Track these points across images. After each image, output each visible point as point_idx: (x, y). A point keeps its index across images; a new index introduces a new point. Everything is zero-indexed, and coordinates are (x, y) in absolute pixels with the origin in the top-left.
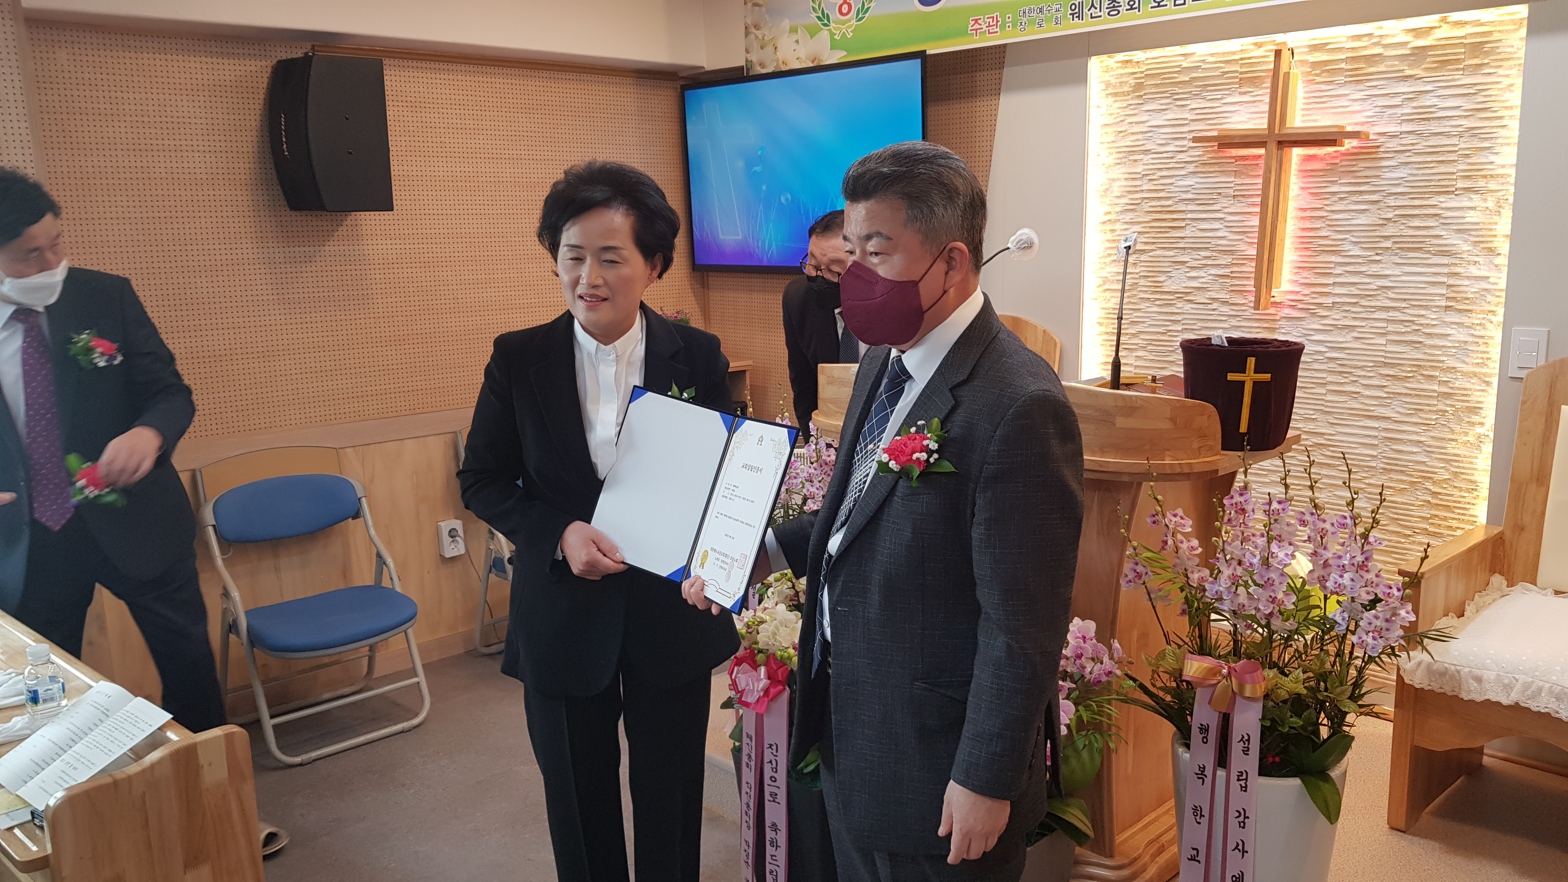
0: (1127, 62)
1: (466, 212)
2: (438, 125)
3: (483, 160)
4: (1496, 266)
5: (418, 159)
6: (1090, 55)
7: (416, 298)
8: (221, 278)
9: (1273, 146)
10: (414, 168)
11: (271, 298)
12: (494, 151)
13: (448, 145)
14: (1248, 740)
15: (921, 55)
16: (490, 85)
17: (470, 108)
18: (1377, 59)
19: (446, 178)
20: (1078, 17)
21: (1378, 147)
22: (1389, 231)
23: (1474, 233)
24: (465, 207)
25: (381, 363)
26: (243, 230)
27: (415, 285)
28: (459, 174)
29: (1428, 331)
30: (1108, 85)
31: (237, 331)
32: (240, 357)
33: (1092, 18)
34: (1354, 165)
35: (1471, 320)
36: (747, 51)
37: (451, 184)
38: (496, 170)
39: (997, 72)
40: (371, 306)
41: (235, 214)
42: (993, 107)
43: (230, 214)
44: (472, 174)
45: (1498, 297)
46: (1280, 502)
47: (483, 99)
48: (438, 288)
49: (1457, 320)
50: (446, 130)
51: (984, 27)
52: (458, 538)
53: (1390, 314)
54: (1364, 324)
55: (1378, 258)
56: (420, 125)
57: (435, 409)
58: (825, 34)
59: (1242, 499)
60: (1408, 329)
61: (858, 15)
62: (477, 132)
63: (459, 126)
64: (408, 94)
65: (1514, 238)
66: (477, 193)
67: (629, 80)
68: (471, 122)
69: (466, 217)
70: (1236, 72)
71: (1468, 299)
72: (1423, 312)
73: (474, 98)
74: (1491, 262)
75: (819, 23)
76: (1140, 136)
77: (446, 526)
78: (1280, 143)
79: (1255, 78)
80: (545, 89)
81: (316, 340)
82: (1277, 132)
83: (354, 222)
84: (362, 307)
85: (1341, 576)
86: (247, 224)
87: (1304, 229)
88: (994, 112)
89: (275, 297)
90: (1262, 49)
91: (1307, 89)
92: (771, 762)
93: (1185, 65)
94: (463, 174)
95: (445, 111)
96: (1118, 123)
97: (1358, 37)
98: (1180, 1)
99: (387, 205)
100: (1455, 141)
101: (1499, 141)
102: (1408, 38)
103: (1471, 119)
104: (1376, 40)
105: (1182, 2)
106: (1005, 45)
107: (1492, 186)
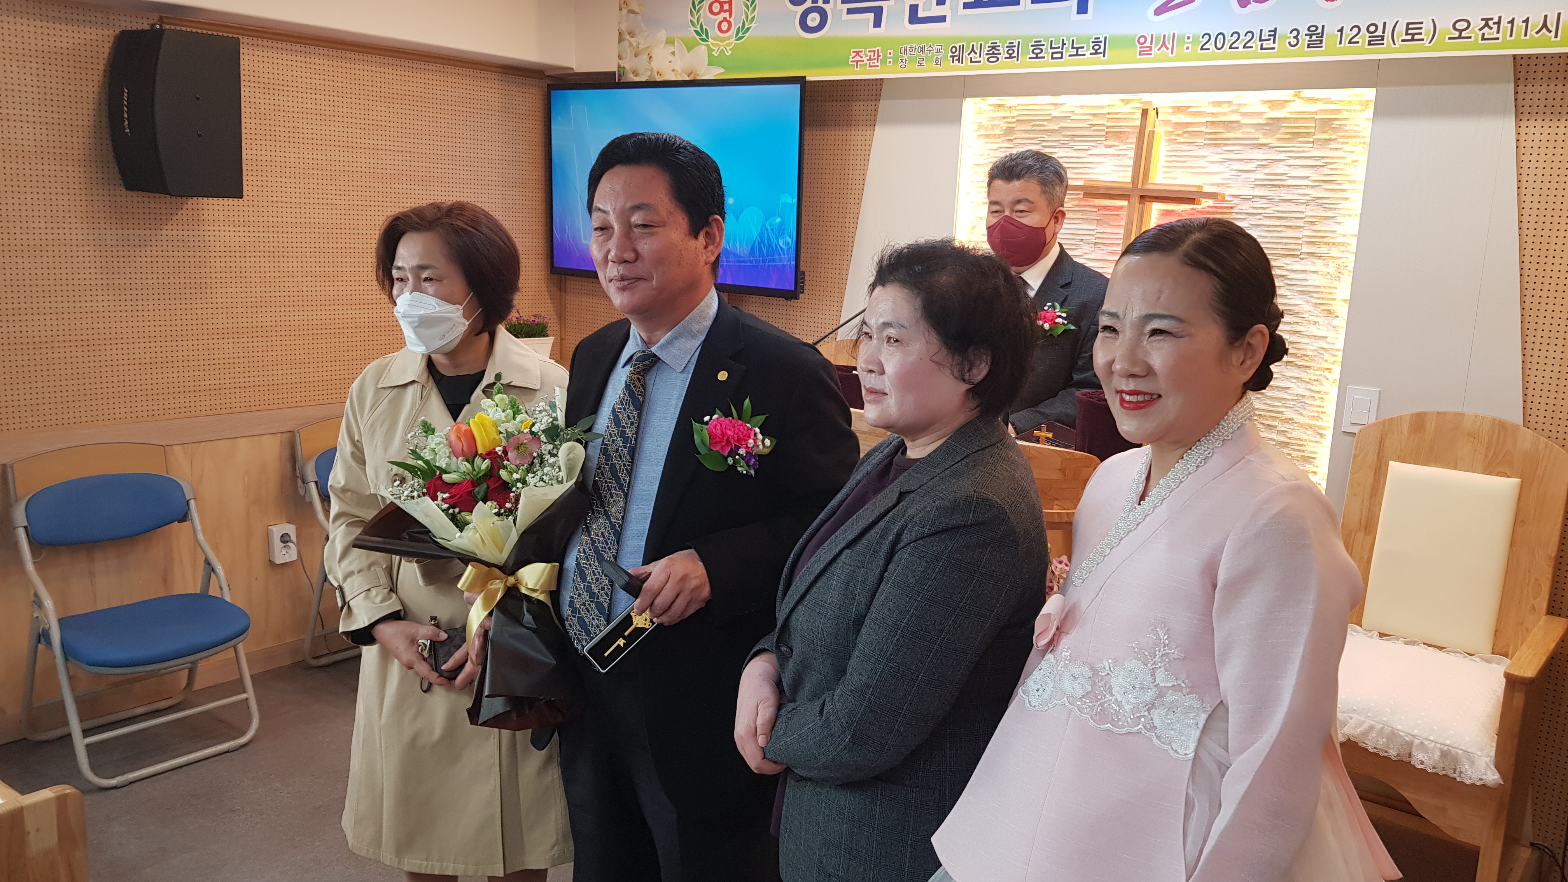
0: (999, 106)
1: (316, 201)
2: (291, 109)
3: (337, 148)
4: (1334, 327)
5: (268, 143)
6: (965, 96)
7: (258, 289)
9: (1136, 200)
10: (264, 153)
12: (350, 140)
13: (301, 131)
15: (800, 80)
16: (349, 71)
17: (327, 93)
19: (297, 165)
20: (958, 60)
21: (1232, 208)
23: (1316, 295)
24: (316, 196)
25: (216, 356)
27: (258, 275)
28: (311, 161)
30: (980, 126)
33: (971, 62)
35: (1309, 376)
36: (620, 57)
37: (302, 171)
38: (351, 159)
39: (873, 103)
40: (209, 295)
42: (868, 137)
44: (324, 163)
45: (1335, 356)
47: (340, 85)
48: (282, 279)
49: (1296, 375)
50: (301, 116)
51: (865, 59)
52: (289, 544)
56: (272, 108)
57: (272, 406)
58: (703, 48)
61: (738, 33)
62: (332, 118)
63: (314, 111)
64: (262, 75)
65: (1352, 302)
66: (329, 182)
67: (494, 75)
68: (327, 108)
71: (1307, 356)
73: (332, 84)
74: (1330, 323)
75: (697, 37)
77: (277, 530)
78: (1142, 197)
79: (1121, 132)
80: (407, 79)
81: (147, 329)
82: (1140, 187)
83: (195, 207)
88: (868, 142)
89: (105, 282)
91: (1169, 148)
93: (1055, 114)
94: (315, 162)
95: (300, 95)
97: (1219, 104)
98: (1057, 55)
99: (236, 192)
100: (1302, 208)
101: (1342, 212)
102: (1264, 108)
103: (1318, 189)
104: (1235, 108)
105: (1059, 55)
106: (884, 79)
107: (1333, 253)
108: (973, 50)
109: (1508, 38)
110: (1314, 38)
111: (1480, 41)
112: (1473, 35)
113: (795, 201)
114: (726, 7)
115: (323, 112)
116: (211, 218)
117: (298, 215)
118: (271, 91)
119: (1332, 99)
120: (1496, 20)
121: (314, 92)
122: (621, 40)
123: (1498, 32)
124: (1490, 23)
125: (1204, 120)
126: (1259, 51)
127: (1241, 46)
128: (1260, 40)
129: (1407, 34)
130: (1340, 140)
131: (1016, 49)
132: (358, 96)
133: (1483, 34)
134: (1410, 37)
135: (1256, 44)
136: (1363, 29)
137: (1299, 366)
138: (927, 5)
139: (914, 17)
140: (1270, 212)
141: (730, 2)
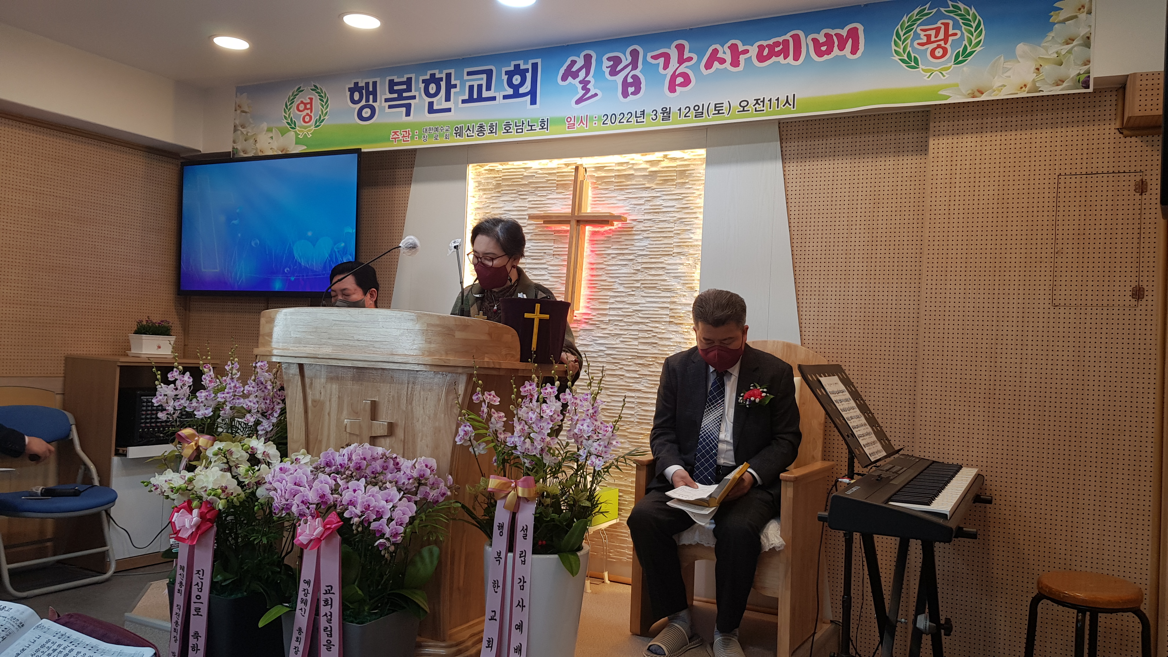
0: (492, 170)
6: (468, 163)
9: (574, 223)
14: (527, 529)
15: (358, 151)
18: (632, 177)
20: (459, 135)
21: (632, 228)
22: (639, 277)
29: (660, 336)
30: (480, 183)
33: (468, 136)
34: (619, 238)
35: (682, 330)
39: (410, 170)
42: (406, 192)
46: (551, 388)
49: (675, 330)
51: (400, 137)
53: (639, 326)
54: (626, 333)
55: (633, 293)
58: (292, 133)
60: (649, 335)
61: (316, 123)
67: (141, 154)
70: (555, 180)
71: (679, 317)
72: (657, 325)
75: (288, 126)
78: (578, 221)
79: (564, 184)
82: (576, 215)
85: (582, 425)
87: (592, 276)
88: (406, 195)
90: (569, 167)
91: (594, 193)
92: (198, 584)
93: (525, 174)
96: (485, 207)
97: (622, 164)
100: (672, 225)
101: (694, 226)
102: (647, 166)
103: (680, 213)
104: (631, 166)
105: (521, 130)
106: (415, 150)
107: (691, 251)
108: (468, 129)
109: (769, 110)
110: (665, 114)
111: (755, 112)
112: (750, 109)
113: (354, 231)
114: (308, 106)
119: (686, 158)
120: (762, 100)
122: (235, 130)
123: (763, 106)
124: (759, 102)
125: (613, 175)
126: (636, 123)
127: (625, 122)
128: (636, 117)
129: (715, 110)
130: (690, 183)
131: (494, 127)
133: (756, 108)
134: (717, 112)
135: (633, 119)
136: (692, 109)
137: (677, 324)
138: (439, 102)
139: (431, 110)
140: (654, 229)
141: (311, 103)
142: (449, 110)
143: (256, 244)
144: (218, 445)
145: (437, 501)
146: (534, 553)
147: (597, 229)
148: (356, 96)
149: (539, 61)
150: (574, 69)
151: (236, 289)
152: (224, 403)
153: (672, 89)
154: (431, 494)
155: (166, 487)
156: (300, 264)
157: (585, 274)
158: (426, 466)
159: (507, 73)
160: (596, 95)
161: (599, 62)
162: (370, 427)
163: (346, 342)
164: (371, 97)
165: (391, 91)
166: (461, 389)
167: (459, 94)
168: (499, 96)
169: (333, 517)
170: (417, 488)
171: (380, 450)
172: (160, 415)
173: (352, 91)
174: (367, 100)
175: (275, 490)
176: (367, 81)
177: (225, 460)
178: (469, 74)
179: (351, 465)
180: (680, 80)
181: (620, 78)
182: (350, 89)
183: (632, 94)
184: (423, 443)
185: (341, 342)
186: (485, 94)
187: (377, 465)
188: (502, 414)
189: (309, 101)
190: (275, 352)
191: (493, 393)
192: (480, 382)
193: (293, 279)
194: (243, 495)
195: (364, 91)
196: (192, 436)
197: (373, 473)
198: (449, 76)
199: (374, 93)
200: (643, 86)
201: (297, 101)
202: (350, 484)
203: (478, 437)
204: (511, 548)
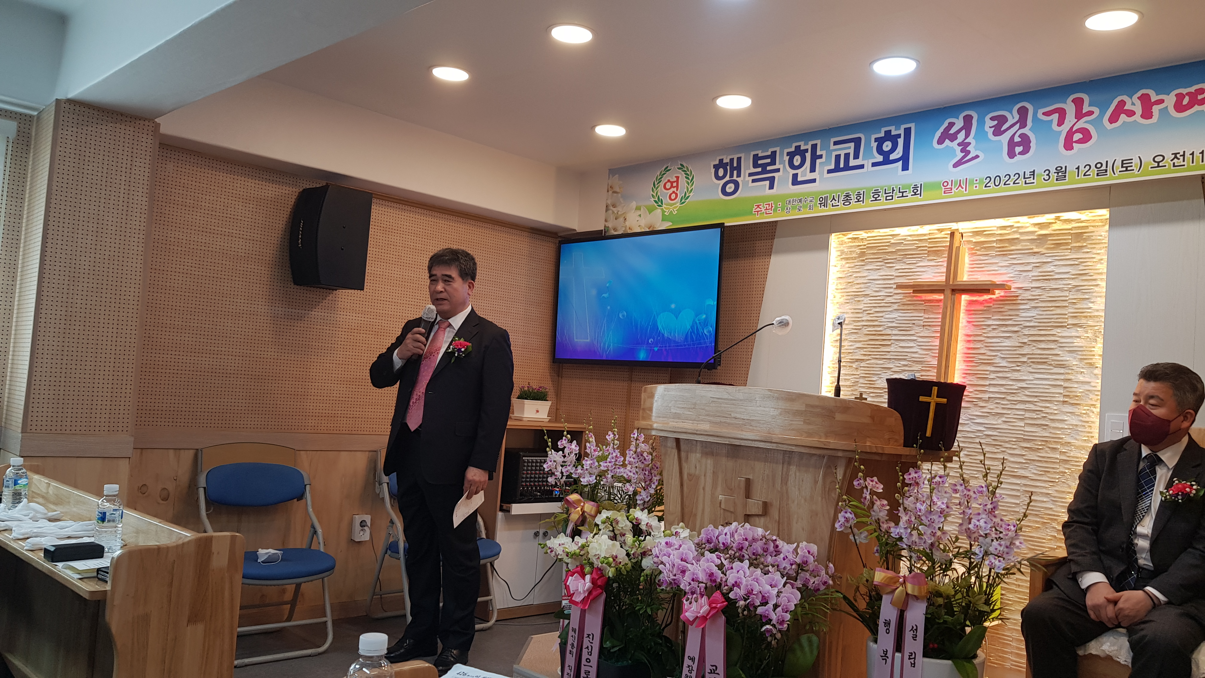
0: (855, 238)
1: (407, 302)
2: (398, 244)
4: (1095, 375)
5: (382, 264)
6: (830, 232)
7: (366, 355)
8: (241, 322)
9: (948, 292)
11: (271, 340)
13: (403, 258)
14: (916, 630)
15: (721, 226)
16: (435, 224)
17: (421, 236)
18: (1016, 241)
19: (398, 279)
20: (824, 206)
21: (1017, 296)
22: (1026, 350)
23: (1080, 353)
24: (408, 299)
25: (331, 395)
26: (261, 293)
27: (367, 346)
28: (407, 277)
29: (1051, 417)
30: (842, 252)
31: (244, 358)
32: (243, 376)
33: (833, 206)
34: (1002, 308)
35: (1079, 411)
36: (606, 221)
37: (401, 283)
39: (770, 241)
41: (258, 282)
42: (766, 264)
43: (255, 281)
44: (415, 279)
45: (1097, 395)
46: (940, 477)
47: (429, 232)
49: (1071, 411)
50: (403, 249)
51: (763, 210)
52: (366, 528)
53: (1027, 406)
54: (1009, 412)
55: (1018, 368)
56: (387, 242)
57: (365, 433)
58: (659, 211)
59: (916, 475)
60: (1039, 416)
61: (681, 200)
62: (423, 252)
64: (382, 222)
65: (1104, 356)
66: (417, 291)
68: (420, 245)
69: (407, 306)
70: (926, 246)
71: (1077, 396)
72: (1048, 405)
73: (424, 231)
74: (1092, 372)
75: (655, 204)
76: (862, 286)
77: (358, 519)
78: (953, 290)
79: (938, 251)
80: (470, 231)
81: (295, 373)
82: (951, 283)
83: (334, 299)
84: (329, 355)
85: (978, 521)
86: (264, 290)
87: (969, 348)
88: (766, 266)
89: (274, 340)
90: (943, 233)
91: (972, 259)
92: (588, 647)
93: (893, 241)
94: (409, 278)
95: (404, 236)
96: (848, 277)
97: (1004, 228)
98: (889, 197)
99: (360, 286)
100: (1067, 293)
101: (1094, 294)
102: (1036, 229)
103: (1076, 280)
104: (1015, 229)
105: (891, 198)
106: (776, 222)
107: (1091, 323)
108: (834, 199)
109: (1191, 164)
110: (1060, 174)
111: (1172, 168)
112: (1167, 164)
113: (716, 303)
114: (675, 184)
115: (417, 248)
116: (342, 307)
117: (396, 310)
118: (387, 232)
119: (1082, 219)
120: (1182, 153)
121: (412, 235)
122: (607, 209)
123: (1184, 161)
124: (1178, 156)
125: (995, 239)
126: (1024, 185)
127: (1012, 183)
128: (1024, 178)
129: (1122, 167)
130: (1089, 246)
131: (862, 196)
132: (439, 240)
133: (1174, 163)
134: (1124, 169)
135: (1021, 181)
136: (1093, 167)
137: (1072, 404)
138: (804, 173)
139: (795, 181)
140: (1045, 296)
141: (677, 181)
142: (814, 181)
143: (623, 316)
144: (605, 514)
145: (819, 590)
146: (925, 655)
147: (974, 298)
148: (721, 172)
149: (912, 125)
150: (952, 131)
151: (604, 358)
152: (606, 471)
153: (1068, 146)
154: (812, 581)
155: (559, 550)
156: (663, 335)
157: (960, 347)
158: (809, 552)
159: (876, 140)
160: (977, 157)
161: (981, 122)
162: (745, 505)
163: (723, 420)
164: (735, 172)
165: (755, 165)
166: (840, 474)
167: (825, 164)
168: (868, 163)
169: (717, 595)
170: (797, 573)
171: (760, 531)
172: (550, 479)
173: (716, 167)
174: (732, 176)
175: (662, 563)
176: (731, 157)
177: (611, 529)
178: (836, 143)
179: (734, 545)
180: (1077, 136)
181: (1005, 138)
182: (715, 166)
183: (1020, 153)
184: (798, 526)
185: (718, 420)
186: (853, 162)
187: (758, 546)
188: (885, 502)
189: (675, 179)
190: (655, 426)
191: (875, 479)
192: (862, 467)
193: (656, 349)
194: (630, 565)
195: (728, 167)
196: (579, 501)
197: (754, 554)
198: (814, 147)
199: (739, 168)
200: (1033, 145)
201: (664, 180)
202: (734, 565)
203: (860, 525)
204: (899, 647)
